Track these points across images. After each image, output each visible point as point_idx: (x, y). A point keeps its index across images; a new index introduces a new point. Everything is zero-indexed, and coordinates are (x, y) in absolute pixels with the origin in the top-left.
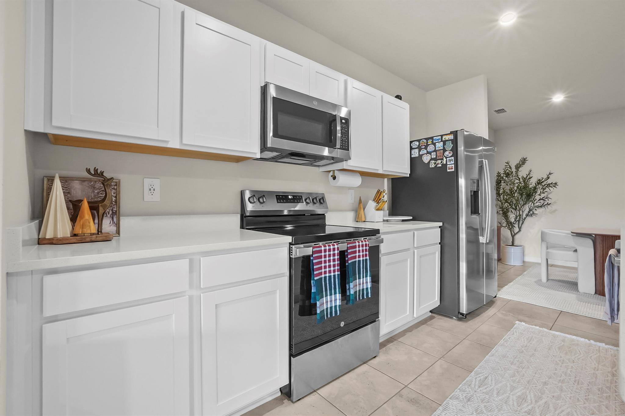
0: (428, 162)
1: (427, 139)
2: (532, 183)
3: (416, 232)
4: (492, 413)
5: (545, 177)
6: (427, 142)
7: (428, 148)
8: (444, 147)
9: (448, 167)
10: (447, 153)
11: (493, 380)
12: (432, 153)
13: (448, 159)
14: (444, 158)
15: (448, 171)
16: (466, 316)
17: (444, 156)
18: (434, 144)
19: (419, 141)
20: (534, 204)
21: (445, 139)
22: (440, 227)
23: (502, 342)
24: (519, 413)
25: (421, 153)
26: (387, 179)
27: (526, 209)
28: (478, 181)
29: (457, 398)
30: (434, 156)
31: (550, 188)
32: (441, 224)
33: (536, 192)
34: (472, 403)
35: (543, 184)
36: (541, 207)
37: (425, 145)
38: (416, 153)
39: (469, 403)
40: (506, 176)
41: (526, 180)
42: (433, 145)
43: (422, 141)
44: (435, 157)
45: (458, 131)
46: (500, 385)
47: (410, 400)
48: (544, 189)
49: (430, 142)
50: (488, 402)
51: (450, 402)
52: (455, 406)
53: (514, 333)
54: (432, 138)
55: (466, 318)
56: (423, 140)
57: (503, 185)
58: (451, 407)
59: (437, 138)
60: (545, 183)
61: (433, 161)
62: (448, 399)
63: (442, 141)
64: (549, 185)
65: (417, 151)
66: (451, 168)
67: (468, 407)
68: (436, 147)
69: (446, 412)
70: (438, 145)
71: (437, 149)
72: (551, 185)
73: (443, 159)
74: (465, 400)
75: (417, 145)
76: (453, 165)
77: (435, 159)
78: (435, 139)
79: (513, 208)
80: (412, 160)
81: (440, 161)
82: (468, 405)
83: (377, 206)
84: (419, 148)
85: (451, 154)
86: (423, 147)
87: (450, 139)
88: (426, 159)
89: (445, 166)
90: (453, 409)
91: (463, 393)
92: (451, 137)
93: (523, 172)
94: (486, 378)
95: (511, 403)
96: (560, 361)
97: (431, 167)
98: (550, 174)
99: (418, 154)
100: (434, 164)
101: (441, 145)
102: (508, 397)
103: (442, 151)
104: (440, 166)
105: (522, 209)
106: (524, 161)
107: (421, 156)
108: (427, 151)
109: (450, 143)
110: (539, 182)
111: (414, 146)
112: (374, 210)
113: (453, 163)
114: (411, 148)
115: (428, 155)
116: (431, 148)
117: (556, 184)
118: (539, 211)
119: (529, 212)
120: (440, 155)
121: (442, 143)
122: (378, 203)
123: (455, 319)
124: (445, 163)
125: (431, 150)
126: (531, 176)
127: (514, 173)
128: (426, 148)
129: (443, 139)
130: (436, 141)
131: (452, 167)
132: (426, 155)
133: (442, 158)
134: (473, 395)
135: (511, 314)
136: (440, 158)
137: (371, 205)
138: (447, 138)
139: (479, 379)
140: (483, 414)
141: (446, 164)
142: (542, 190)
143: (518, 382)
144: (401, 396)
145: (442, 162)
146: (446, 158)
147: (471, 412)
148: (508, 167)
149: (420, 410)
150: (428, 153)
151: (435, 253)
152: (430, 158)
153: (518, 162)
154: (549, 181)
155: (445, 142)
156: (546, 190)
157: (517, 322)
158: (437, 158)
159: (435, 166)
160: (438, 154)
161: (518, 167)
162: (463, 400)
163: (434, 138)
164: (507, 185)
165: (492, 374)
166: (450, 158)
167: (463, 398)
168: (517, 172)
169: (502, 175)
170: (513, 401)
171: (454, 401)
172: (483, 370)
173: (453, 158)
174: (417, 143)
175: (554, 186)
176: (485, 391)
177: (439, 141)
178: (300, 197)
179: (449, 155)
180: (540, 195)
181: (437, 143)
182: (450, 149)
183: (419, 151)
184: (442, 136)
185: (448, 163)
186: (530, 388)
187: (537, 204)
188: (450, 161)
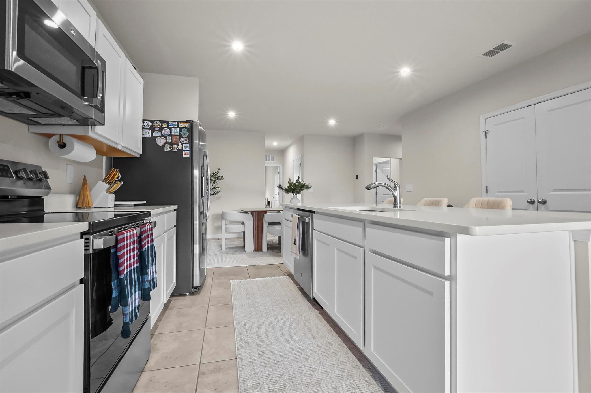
0: (162, 145)
1: (162, 122)
4: (266, 342)
5: (217, 171)
6: (162, 125)
7: (163, 131)
8: (180, 133)
9: (184, 153)
10: (183, 140)
11: (249, 322)
12: (167, 137)
13: (184, 145)
14: (180, 144)
15: (184, 156)
16: (199, 288)
17: (180, 142)
18: (170, 129)
19: (152, 121)
21: (181, 126)
22: (175, 210)
23: (233, 297)
24: (277, 333)
25: (154, 135)
26: (105, 157)
28: (203, 168)
29: (242, 347)
30: (169, 139)
32: (176, 207)
34: (252, 344)
35: (215, 177)
36: (214, 194)
37: (159, 127)
38: (147, 134)
39: (250, 345)
42: (168, 129)
43: (155, 122)
44: (170, 141)
45: (194, 122)
46: (255, 323)
47: (213, 371)
49: (165, 125)
50: (259, 337)
51: (241, 353)
52: (245, 352)
53: (235, 289)
54: (167, 122)
55: (199, 290)
56: (157, 122)
58: (243, 355)
59: (173, 123)
61: (168, 145)
62: (237, 352)
63: (178, 127)
64: (218, 178)
66: (186, 154)
67: (252, 347)
68: (172, 132)
69: (244, 360)
70: (173, 130)
71: (172, 134)
72: (219, 178)
73: (178, 145)
74: (247, 345)
75: (149, 125)
76: (189, 152)
77: (171, 144)
78: (171, 124)
80: (144, 139)
81: (176, 146)
82: (250, 346)
83: (109, 188)
84: (153, 129)
85: (187, 141)
86: (157, 128)
87: (186, 127)
88: (160, 142)
89: (180, 151)
90: (246, 355)
91: (242, 341)
92: (188, 125)
94: (245, 323)
95: (269, 330)
96: (268, 294)
97: (165, 150)
98: (219, 169)
99: (150, 135)
100: (169, 148)
101: (177, 131)
102: (265, 328)
103: (178, 137)
104: (176, 150)
107: (154, 138)
108: (161, 133)
109: (186, 131)
110: (213, 175)
111: (145, 126)
112: (105, 192)
113: (189, 149)
114: (144, 128)
115: (163, 139)
116: (166, 132)
117: (222, 177)
120: (176, 140)
122: (111, 185)
123: (188, 295)
124: (180, 148)
125: (166, 134)
128: (160, 130)
129: (180, 126)
130: (172, 126)
131: (188, 153)
132: (160, 137)
133: (178, 143)
134: (248, 339)
135: (223, 277)
136: (176, 143)
137: (102, 186)
138: (184, 125)
139: (242, 327)
140: (263, 346)
141: (182, 150)
142: (214, 181)
143: (262, 316)
144: (204, 374)
145: (178, 147)
146: (182, 144)
147: (256, 349)
149: (226, 372)
150: (162, 136)
151: (174, 235)
152: (165, 141)
154: (218, 175)
155: (181, 129)
156: (216, 182)
157: (231, 281)
158: (173, 143)
159: (170, 150)
160: (174, 139)
162: (246, 346)
163: (170, 122)
165: (246, 320)
166: (186, 145)
167: (245, 345)
170: (269, 328)
171: (242, 350)
172: (239, 320)
173: (188, 145)
176: (251, 332)
177: (175, 127)
178: (6, 168)
179: (185, 142)
180: (213, 185)
181: (173, 128)
182: (186, 136)
183: (152, 132)
184: (178, 122)
185: (184, 149)
186: (269, 317)
188: (186, 147)
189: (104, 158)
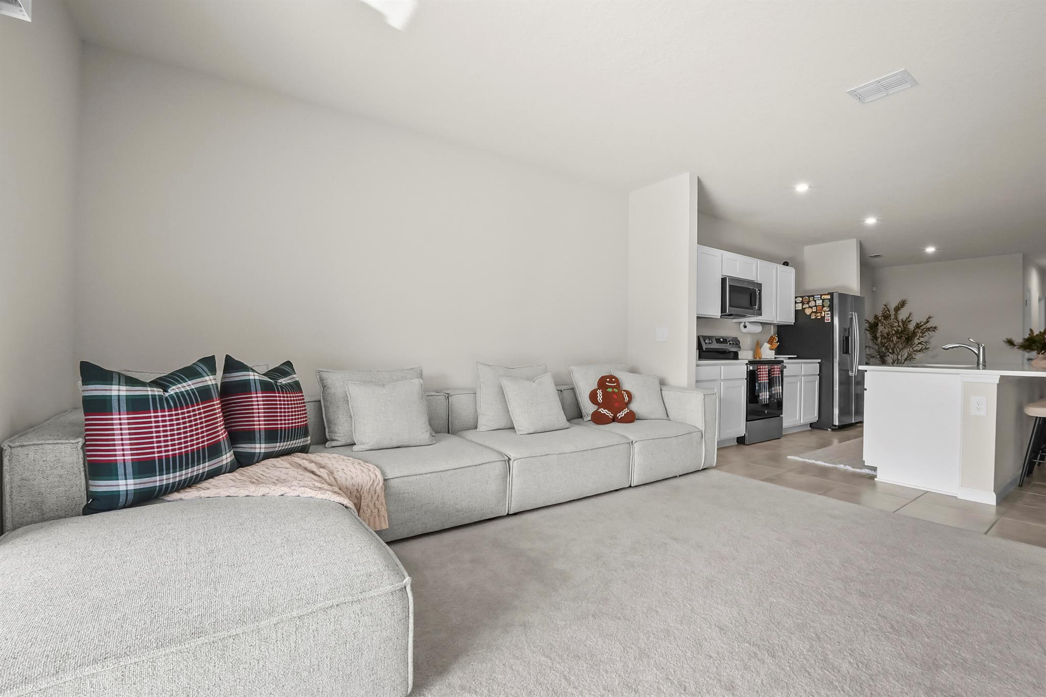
0: (809, 314)
1: (809, 296)
2: (911, 326)
3: (803, 365)
5: (925, 320)
6: (809, 299)
7: (810, 303)
8: (822, 304)
9: (826, 319)
10: (825, 308)
15: (826, 321)
16: (837, 428)
17: (823, 310)
18: (815, 301)
19: (802, 297)
20: (913, 348)
21: (824, 297)
22: (819, 363)
25: (804, 307)
27: (905, 353)
28: (849, 329)
30: (814, 309)
31: (929, 332)
32: (820, 361)
33: (916, 336)
35: (922, 328)
36: (919, 351)
37: (807, 301)
38: (799, 307)
40: (884, 319)
41: (906, 322)
42: (813, 302)
43: (805, 297)
45: (834, 293)
48: (923, 333)
49: (811, 298)
54: (813, 296)
55: (837, 430)
57: (880, 328)
59: (817, 297)
60: (924, 326)
61: (814, 314)
63: (821, 299)
64: (928, 329)
65: (800, 305)
66: (828, 319)
68: (817, 303)
71: (817, 305)
73: (821, 313)
76: (830, 318)
77: (816, 312)
79: (890, 353)
80: (797, 311)
81: (819, 314)
83: (771, 347)
84: (803, 303)
88: (808, 312)
89: (823, 318)
92: (829, 297)
93: (903, 315)
97: (812, 318)
98: (930, 318)
100: (814, 316)
101: (821, 302)
103: (821, 307)
104: (820, 317)
105: (900, 353)
106: (903, 304)
107: (803, 309)
108: (809, 305)
109: (828, 301)
110: (918, 326)
111: (798, 301)
112: (770, 349)
113: (830, 316)
114: (796, 303)
115: (810, 309)
116: (812, 304)
117: (935, 328)
118: (919, 356)
119: (908, 357)
120: (820, 309)
121: (821, 300)
122: (772, 344)
123: (830, 430)
124: (823, 315)
126: (910, 319)
127: (893, 317)
128: (808, 303)
129: (822, 298)
132: (808, 308)
137: (767, 346)
138: (826, 297)
141: (824, 316)
142: (921, 334)
146: (824, 312)
148: (886, 309)
150: (810, 307)
151: (815, 381)
152: (812, 311)
153: (897, 305)
154: (929, 325)
155: (823, 300)
156: (925, 334)
159: (815, 318)
160: (818, 309)
161: (897, 309)
163: (815, 296)
164: (885, 328)
166: (827, 312)
168: (896, 315)
169: (880, 318)
173: (830, 312)
174: (801, 299)
175: (934, 331)
179: (827, 310)
180: (918, 339)
181: (818, 300)
182: (827, 306)
183: (802, 306)
184: (821, 295)
185: (826, 316)
187: (915, 349)
188: (827, 314)
189: (772, 326)
